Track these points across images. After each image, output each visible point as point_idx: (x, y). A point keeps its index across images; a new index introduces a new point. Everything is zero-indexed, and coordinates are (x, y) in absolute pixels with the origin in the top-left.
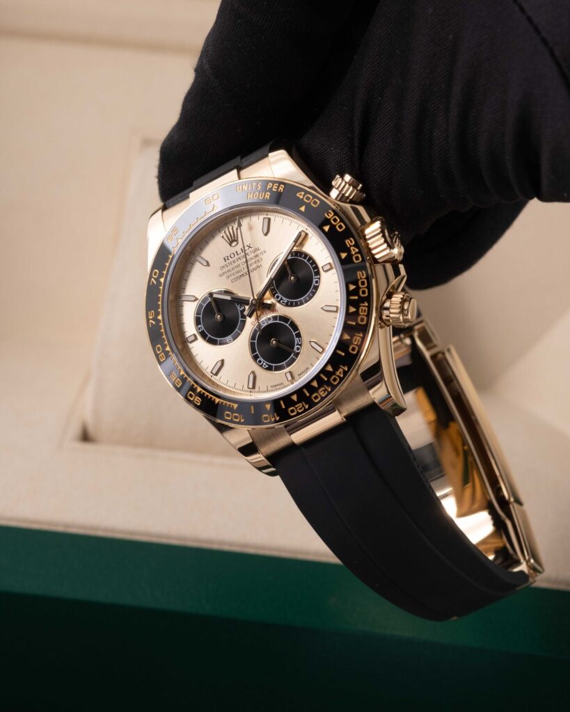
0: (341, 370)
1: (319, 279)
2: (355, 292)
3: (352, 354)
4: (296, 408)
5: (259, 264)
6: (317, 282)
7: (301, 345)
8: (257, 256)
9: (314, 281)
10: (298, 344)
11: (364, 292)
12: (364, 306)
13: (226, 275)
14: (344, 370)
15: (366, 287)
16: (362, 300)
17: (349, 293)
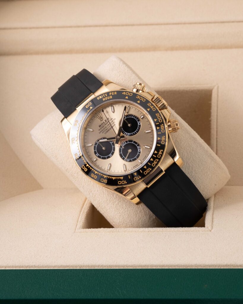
0: (160, 152)
3: (163, 145)
4: (147, 171)
5: (114, 124)
8: (112, 121)
9: (138, 123)
10: (139, 149)
11: (160, 121)
12: (162, 126)
13: (101, 132)
17: (155, 122)
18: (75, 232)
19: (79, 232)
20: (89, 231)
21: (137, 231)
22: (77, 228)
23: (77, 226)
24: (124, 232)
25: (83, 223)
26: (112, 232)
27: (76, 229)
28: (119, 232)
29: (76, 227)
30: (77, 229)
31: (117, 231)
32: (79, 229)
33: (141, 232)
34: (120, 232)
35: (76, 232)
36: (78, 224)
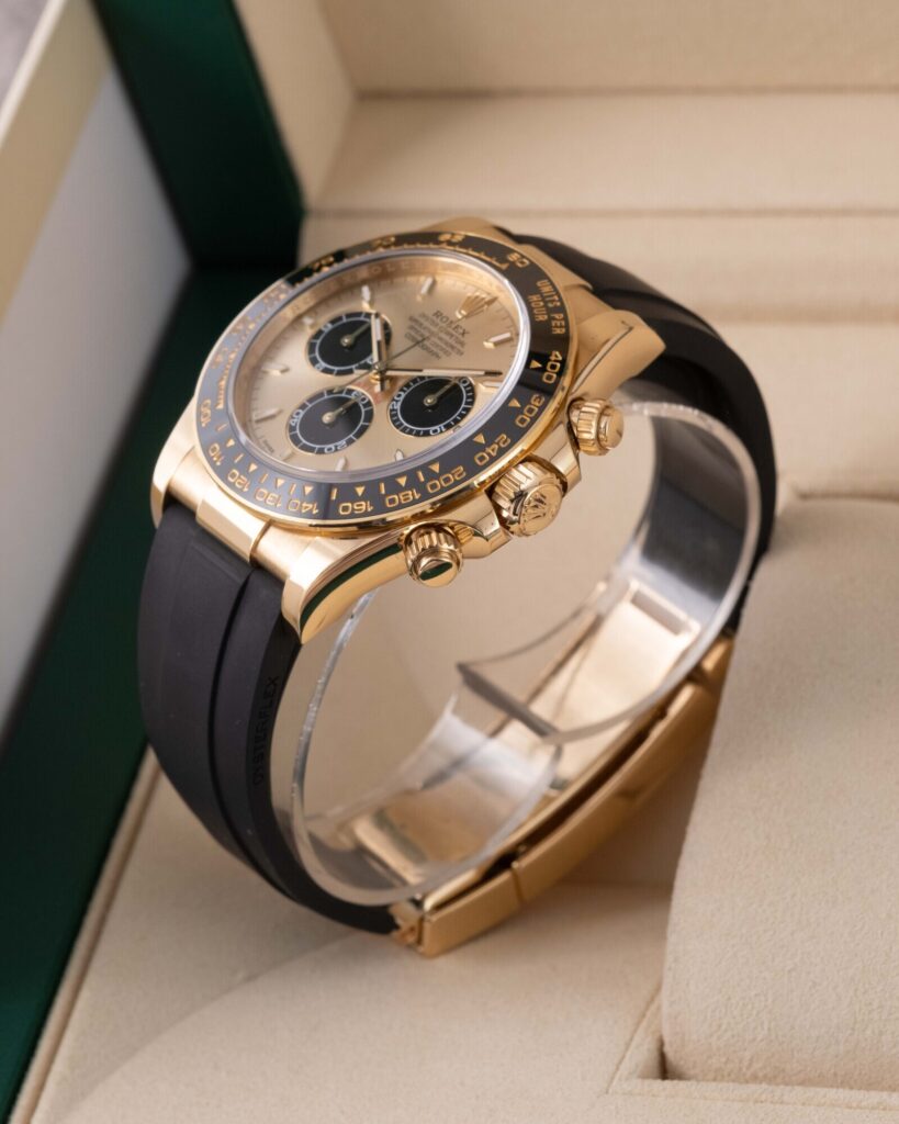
0: (311, 506)
1: (441, 432)
2: (430, 475)
3: (337, 509)
4: (239, 478)
5: (441, 353)
6: (435, 431)
7: (336, 450)
8: (452, 347)
9: (437, 427)
10: (336, 447)
11: (434, 486)
12: (413, 494)
13: (413, 324)
14: (311, 510)
15: (442, 487)
16: (421, 488)
17: (425, 468)
18: (607, 1092)
19: (624, 1094)
20: (664, 1089)
21: (854, 1105)
22: (619, 1072)
23: (622, 1067)
24: (803, 1104)
25: (649, 1050)
26: (756, 1101)
27: (612, 1078)
28: (782, 1103)
29: (618, 1069)
30: (620, 1079)
31: (776, 1098)
32: (627, 1079)
33: (873, 1108)
34: (788, 1104)
35: (610, 1091)
36: (629, 1054)
